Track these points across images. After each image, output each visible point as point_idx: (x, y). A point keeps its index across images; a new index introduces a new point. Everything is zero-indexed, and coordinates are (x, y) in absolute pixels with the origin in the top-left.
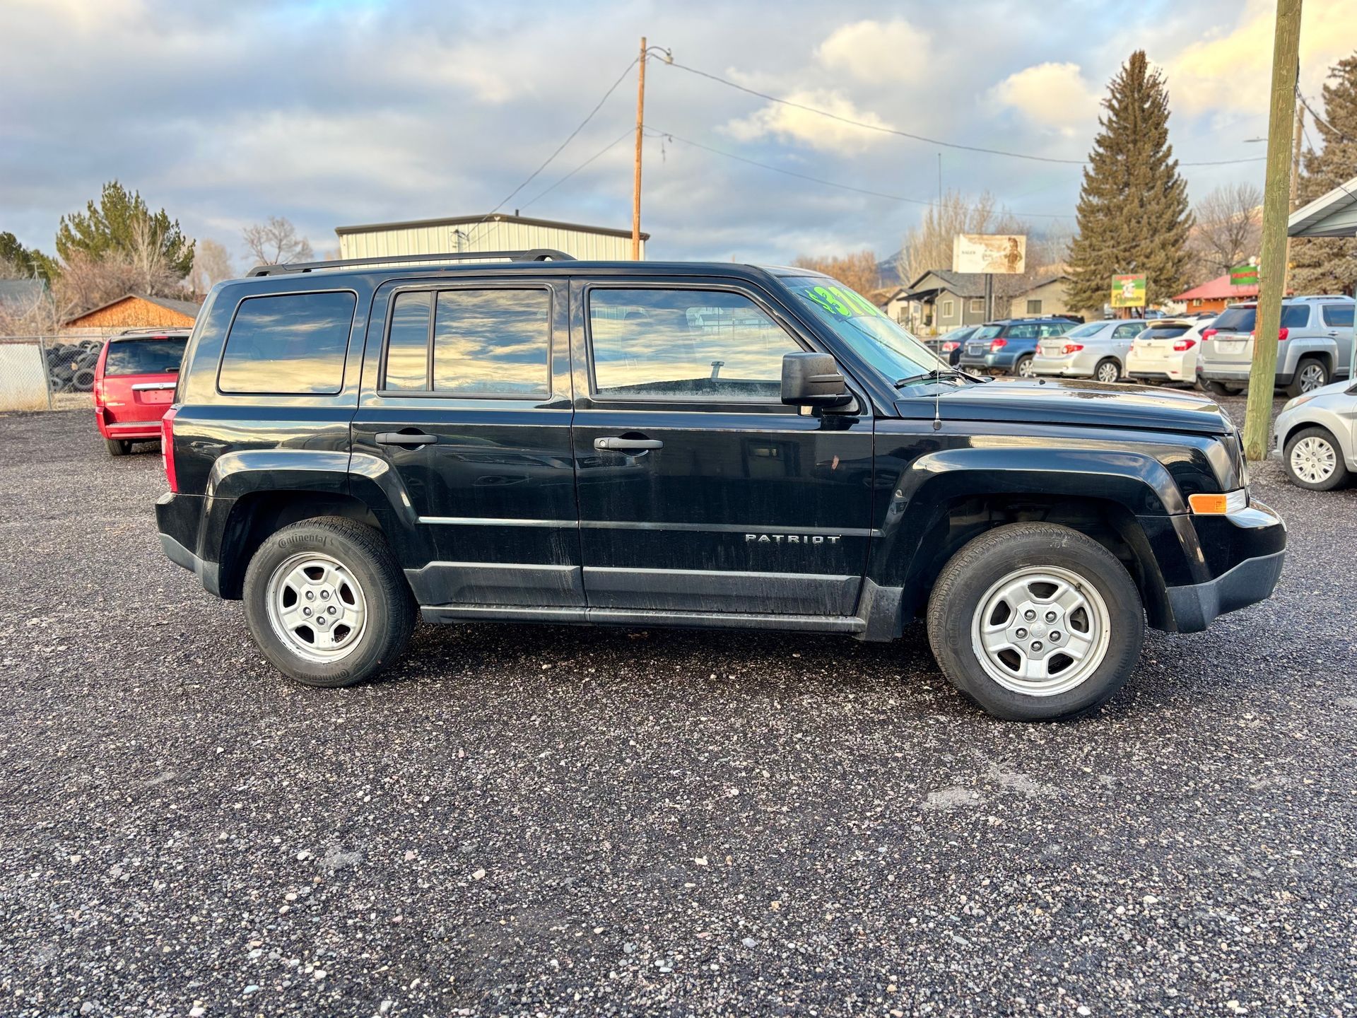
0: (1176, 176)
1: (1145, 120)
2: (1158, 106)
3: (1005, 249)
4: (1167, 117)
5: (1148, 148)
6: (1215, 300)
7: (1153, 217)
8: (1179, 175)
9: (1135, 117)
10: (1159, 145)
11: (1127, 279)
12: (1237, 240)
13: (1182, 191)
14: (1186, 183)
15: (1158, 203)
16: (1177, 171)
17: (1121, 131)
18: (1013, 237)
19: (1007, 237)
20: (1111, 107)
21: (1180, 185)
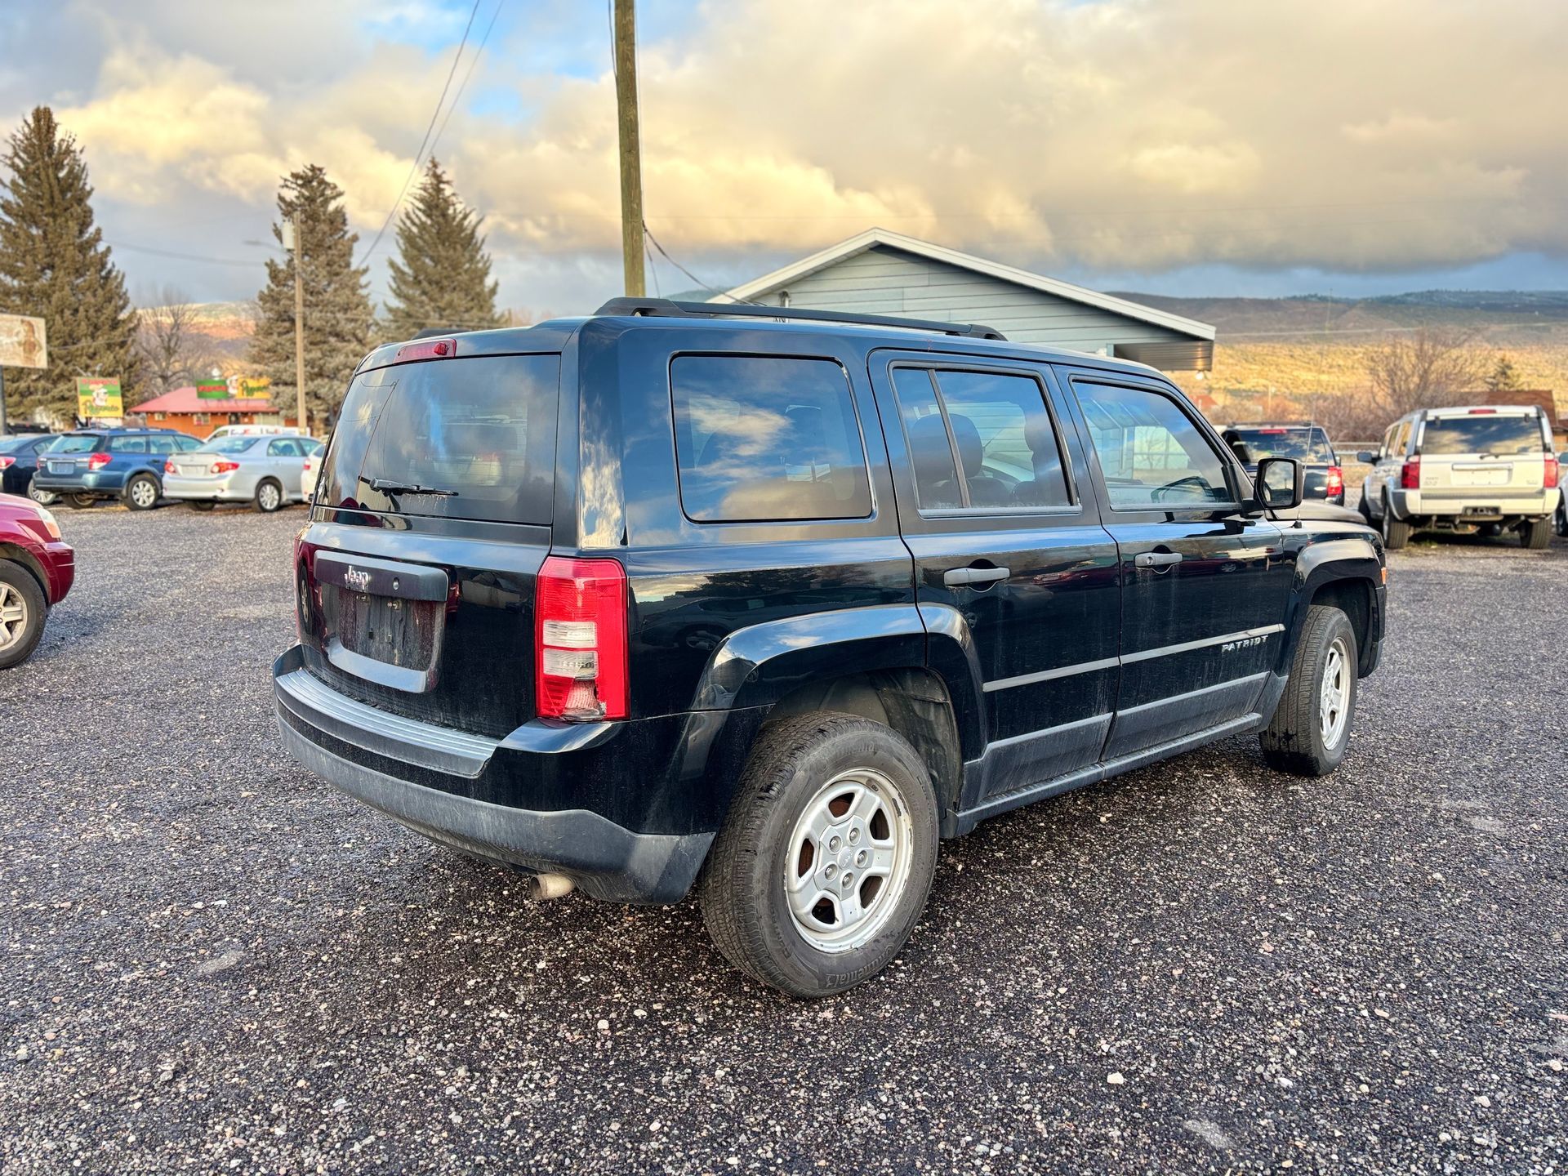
0: (109, 266)
1: (63, 192)
2: (76, 176)
3: (17, 334)
4: (90, 193)
5: (73, 226)
6: (184, 414)
7: (92, 311)
8: (114, 266)
9: (50, 185)
10: (84, 224)
11: (97, 383)
12: (169, 347)
13: (120, 284)
14: (123, 276)
15: (95, 295)
16: (111, 259)
17: (30, 199)
18: (27, 318)
19: (20, 317)
20: (13, 166)
21: (116, 277)
